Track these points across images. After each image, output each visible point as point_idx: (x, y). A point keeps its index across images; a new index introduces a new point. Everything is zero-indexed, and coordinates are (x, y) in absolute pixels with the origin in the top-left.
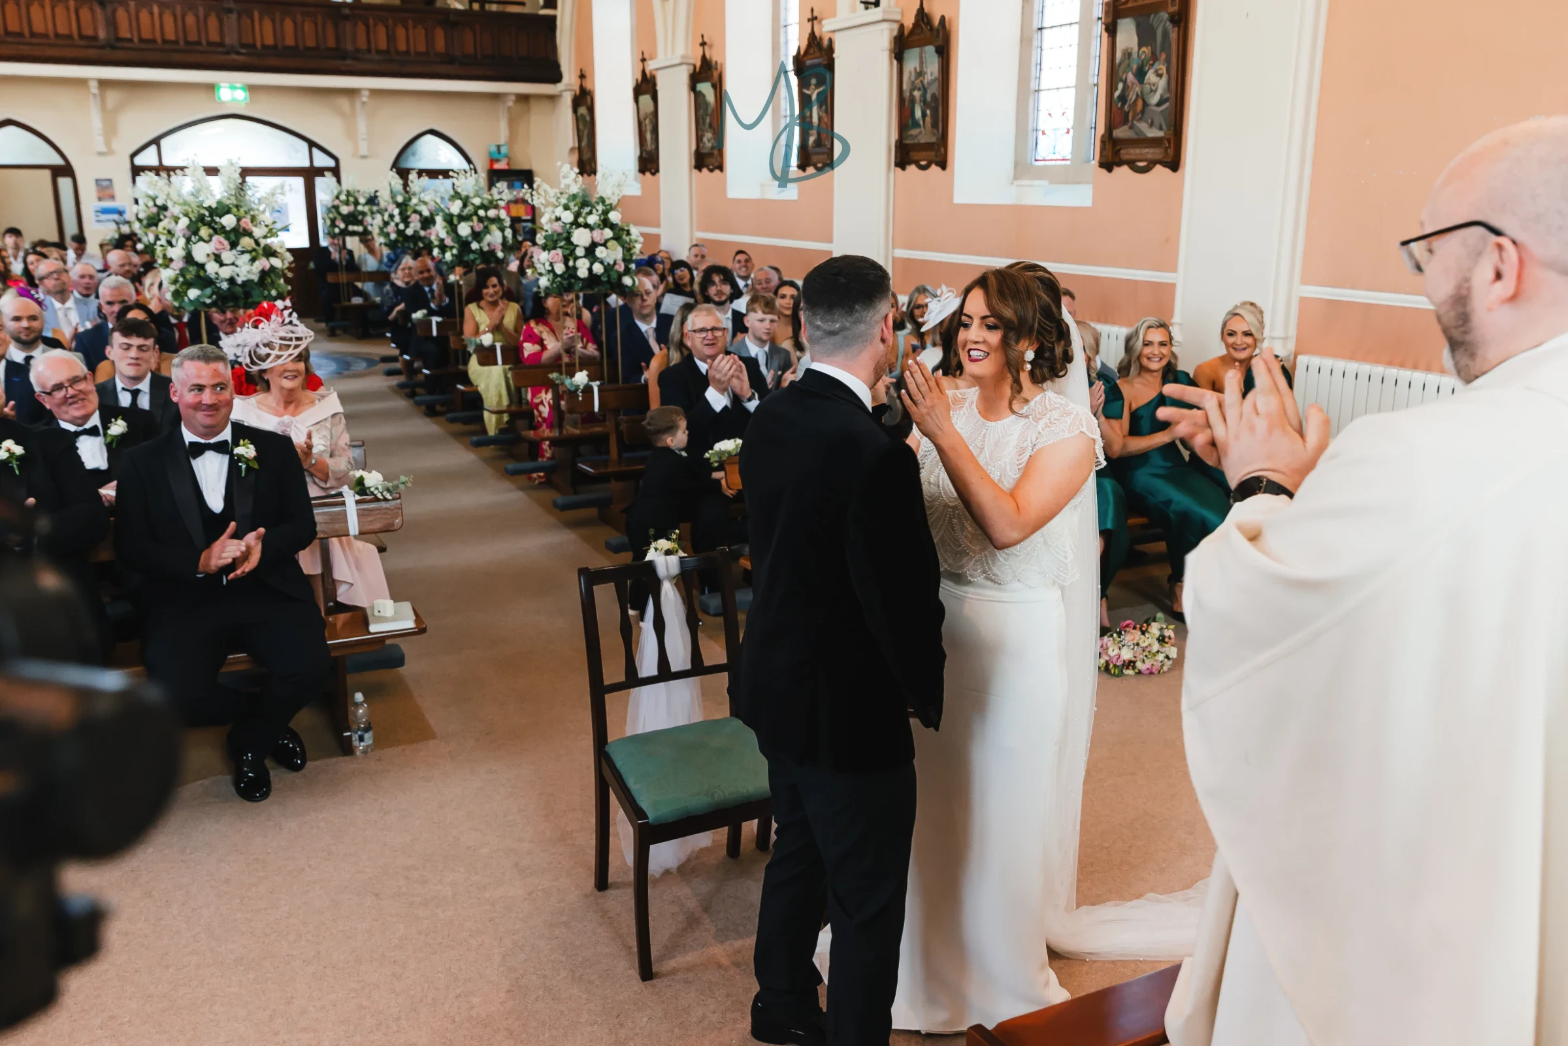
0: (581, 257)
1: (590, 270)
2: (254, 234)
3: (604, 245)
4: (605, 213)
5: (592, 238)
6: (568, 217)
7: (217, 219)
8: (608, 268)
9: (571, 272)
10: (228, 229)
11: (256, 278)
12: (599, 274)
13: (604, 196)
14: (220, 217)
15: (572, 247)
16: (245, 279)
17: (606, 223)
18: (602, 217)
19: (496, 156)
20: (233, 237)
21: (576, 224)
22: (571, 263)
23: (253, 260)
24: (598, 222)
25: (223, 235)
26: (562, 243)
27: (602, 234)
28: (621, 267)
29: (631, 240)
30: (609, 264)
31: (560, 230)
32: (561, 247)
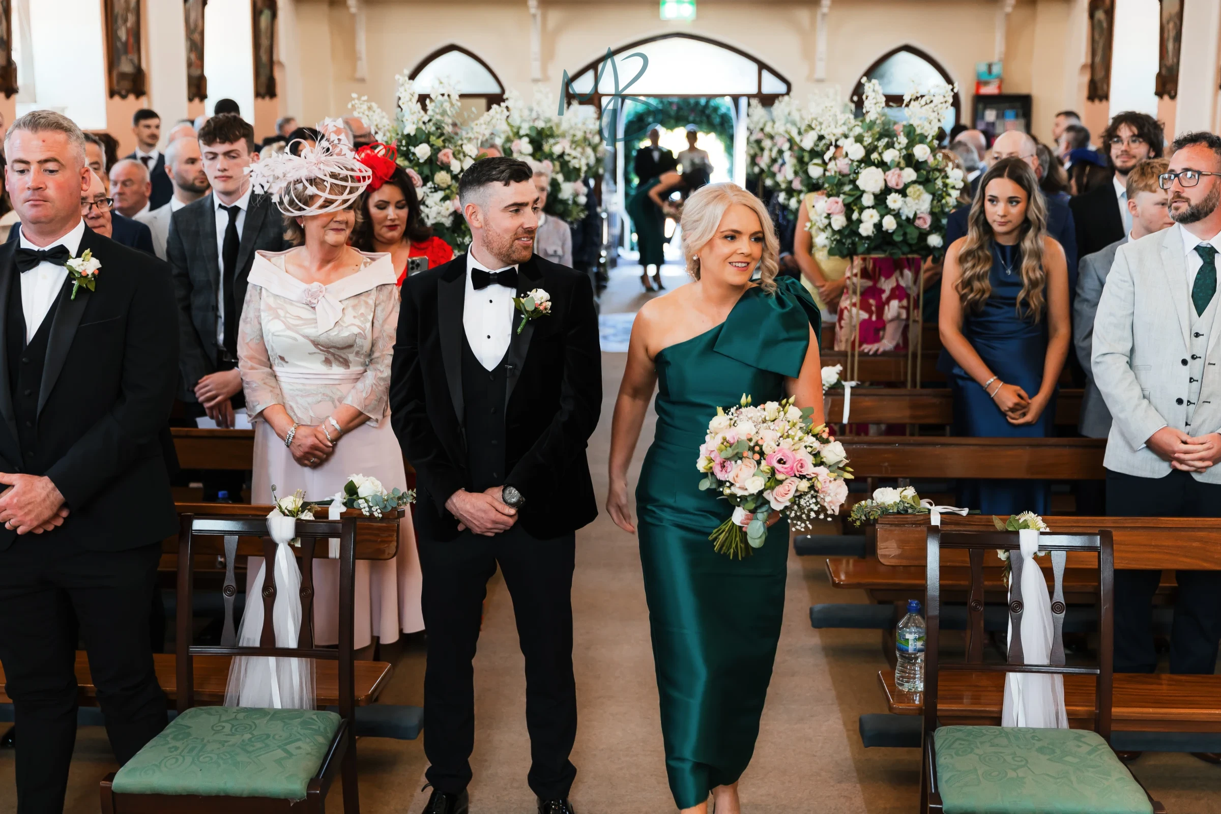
0: (869, 207)
1: (878, 226)
2: (452, 168)
3: (903, 192)
4: (911, 144)
5: (885, 180)
6: (857, 152)
7: (412, 149)
8: (906, 224)
9: (852, 226)
10: (421, 161)
11: (448, 222)
12: (890, 231)
13: (915, 122)
14: (415, 146)
15: (859, 193)
16: (433, 222)
17: (910, 160)
18: (904, 152)
19: (985, 77)
20: (426, 171)
21: (866, 161)
22: (855, 216)
23: (445, 199)
24: (897, 159)
25: (417, 168)
26: (847, 188)
27: (899, 176)
28: (925, 223)
29: (945, 185)
30: (908, 219)
31: (846, 170)
32: (844, 193)
